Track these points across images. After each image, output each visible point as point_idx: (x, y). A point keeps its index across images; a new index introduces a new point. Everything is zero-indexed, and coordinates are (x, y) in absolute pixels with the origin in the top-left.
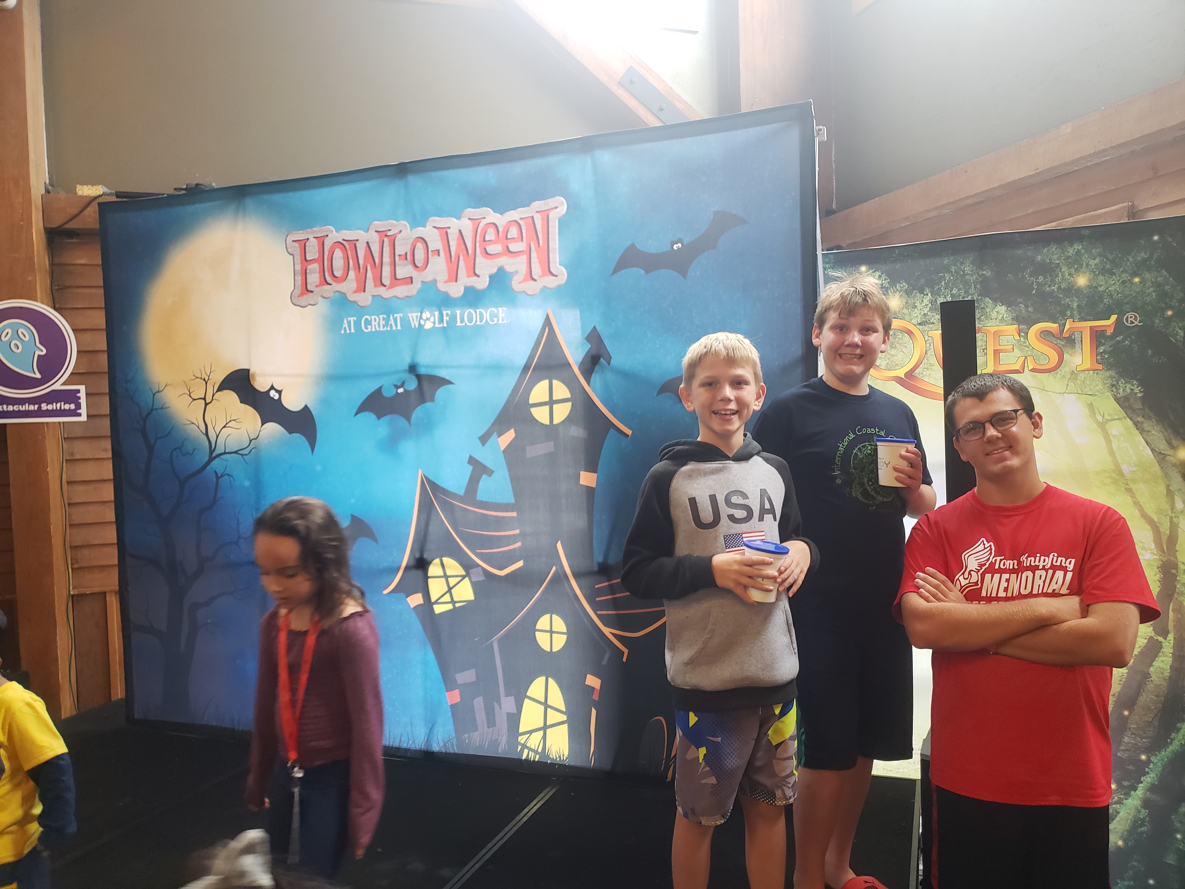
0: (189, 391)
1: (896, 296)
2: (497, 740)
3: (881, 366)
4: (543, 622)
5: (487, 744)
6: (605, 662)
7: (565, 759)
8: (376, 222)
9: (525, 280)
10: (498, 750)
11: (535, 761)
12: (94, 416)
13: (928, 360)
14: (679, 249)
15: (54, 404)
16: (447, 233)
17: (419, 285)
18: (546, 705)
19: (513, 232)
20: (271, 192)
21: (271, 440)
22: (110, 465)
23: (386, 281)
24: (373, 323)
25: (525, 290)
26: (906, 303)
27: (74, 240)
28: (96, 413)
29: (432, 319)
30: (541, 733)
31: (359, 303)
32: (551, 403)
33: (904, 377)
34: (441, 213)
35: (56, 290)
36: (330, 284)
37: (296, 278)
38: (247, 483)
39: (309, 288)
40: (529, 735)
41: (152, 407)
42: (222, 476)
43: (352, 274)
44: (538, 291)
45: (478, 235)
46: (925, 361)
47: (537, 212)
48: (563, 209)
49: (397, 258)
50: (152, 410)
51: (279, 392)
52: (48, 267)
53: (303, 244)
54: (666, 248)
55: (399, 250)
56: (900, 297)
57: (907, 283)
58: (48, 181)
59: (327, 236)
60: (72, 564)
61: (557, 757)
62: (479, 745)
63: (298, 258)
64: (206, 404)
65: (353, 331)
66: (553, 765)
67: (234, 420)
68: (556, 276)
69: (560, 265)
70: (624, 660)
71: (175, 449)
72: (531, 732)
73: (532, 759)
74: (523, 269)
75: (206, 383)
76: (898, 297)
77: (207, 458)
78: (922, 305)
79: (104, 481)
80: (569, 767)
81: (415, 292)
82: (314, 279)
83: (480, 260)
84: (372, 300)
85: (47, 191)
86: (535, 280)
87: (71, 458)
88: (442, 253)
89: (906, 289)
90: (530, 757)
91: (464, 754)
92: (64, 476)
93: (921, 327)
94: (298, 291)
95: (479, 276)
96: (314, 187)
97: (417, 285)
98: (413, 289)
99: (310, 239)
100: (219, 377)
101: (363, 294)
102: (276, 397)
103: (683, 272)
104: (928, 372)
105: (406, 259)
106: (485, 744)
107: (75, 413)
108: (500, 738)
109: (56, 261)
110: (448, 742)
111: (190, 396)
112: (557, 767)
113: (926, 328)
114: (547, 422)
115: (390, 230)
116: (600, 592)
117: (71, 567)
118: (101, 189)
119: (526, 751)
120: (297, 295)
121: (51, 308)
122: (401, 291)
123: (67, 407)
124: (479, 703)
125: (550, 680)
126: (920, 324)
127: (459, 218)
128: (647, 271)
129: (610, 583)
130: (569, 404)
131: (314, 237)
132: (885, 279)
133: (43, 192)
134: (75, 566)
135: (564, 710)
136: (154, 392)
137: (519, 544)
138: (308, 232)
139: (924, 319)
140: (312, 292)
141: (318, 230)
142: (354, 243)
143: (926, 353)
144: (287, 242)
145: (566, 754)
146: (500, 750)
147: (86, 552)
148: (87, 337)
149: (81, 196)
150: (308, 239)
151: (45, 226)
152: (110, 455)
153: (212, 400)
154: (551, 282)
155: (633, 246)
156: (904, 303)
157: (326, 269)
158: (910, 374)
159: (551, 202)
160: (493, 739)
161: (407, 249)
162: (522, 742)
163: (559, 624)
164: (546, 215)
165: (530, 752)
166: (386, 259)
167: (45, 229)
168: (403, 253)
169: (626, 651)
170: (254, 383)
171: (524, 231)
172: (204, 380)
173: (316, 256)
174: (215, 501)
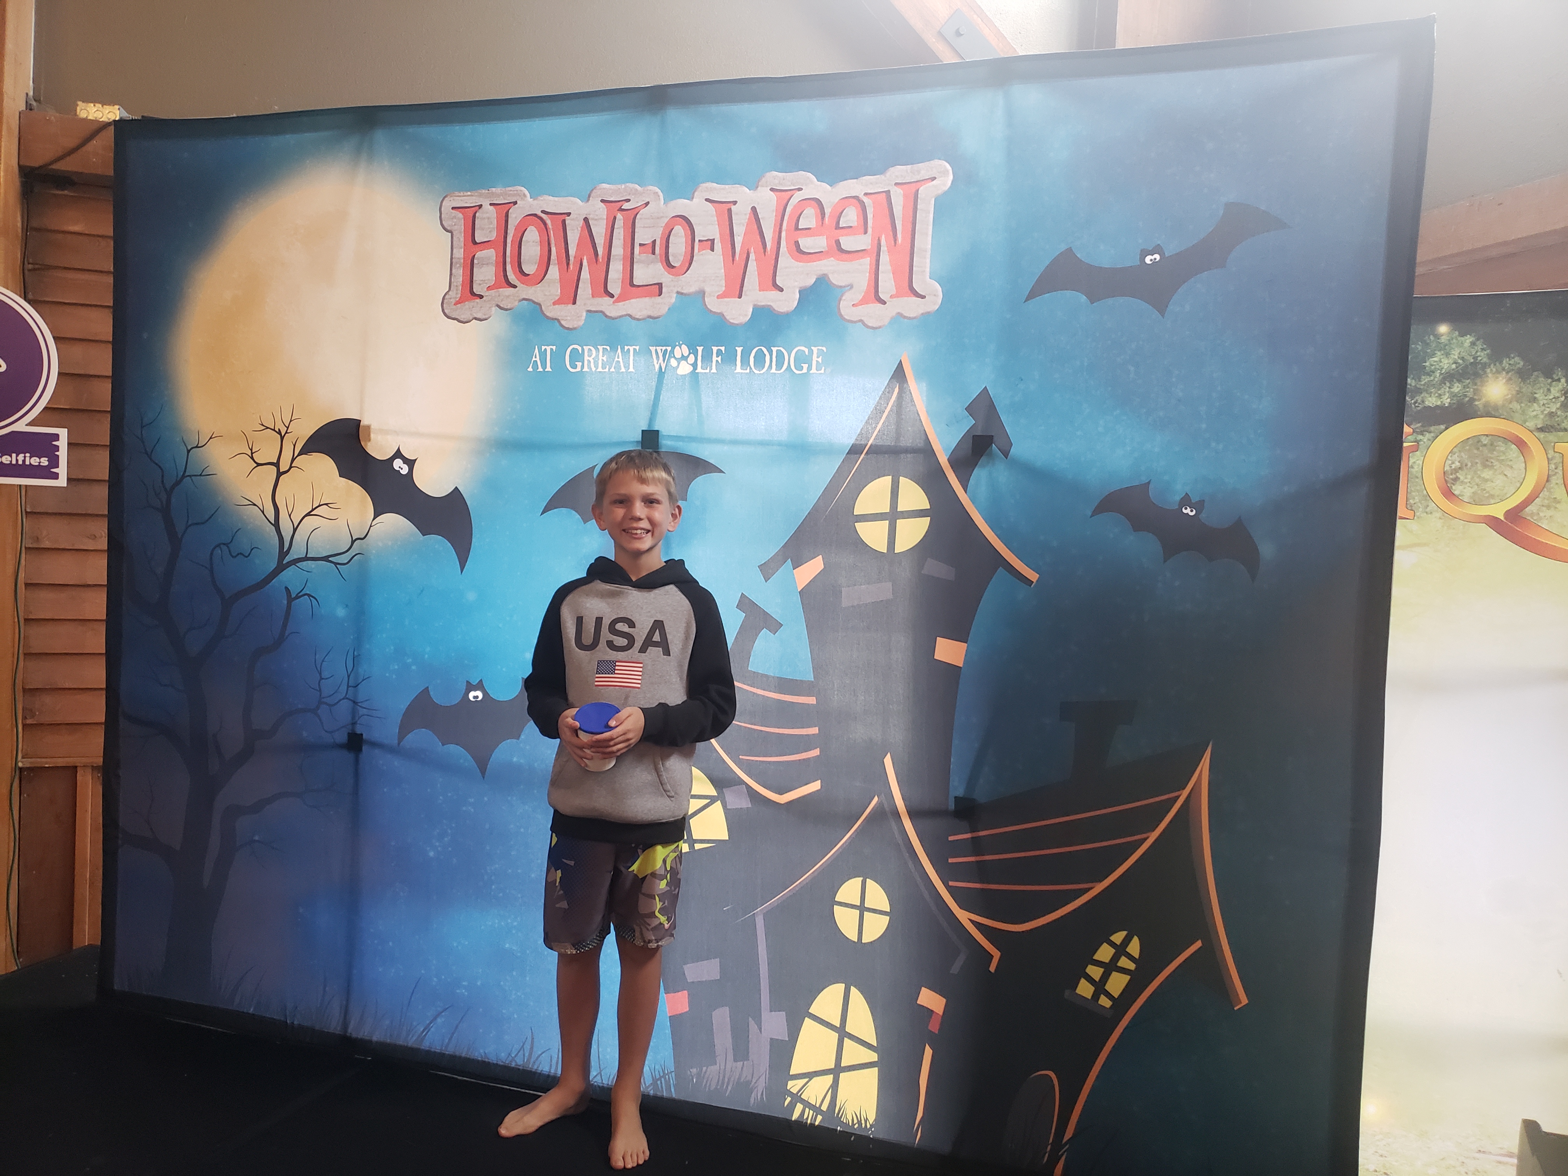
0: (251, 450)
1: (1501, 378)
2: (749, 1082)
3: (1463, 496)
4: (849, 891)
5: (730, 1088)
6: (955, 969)
7: (868, 1126)
8: (604, 186)
9: (864, 302)
10: (749, 1101)
11: (815, 1124)
12: (78, 480)
13: (1550, 492)
14: (1154, 262)
15: (14, 455)
16: (730, 210)
17: (673, 299)
18: (842, 1033)
19: (851, 217)
20: (421, 122)
21: (390, 543)
22: (102, 563)
23: (615, 287)
24: (586, 358)
25: (862, 319)
26: (1518, 392)
27: (66, 192)
28: (81, 477)
29: (692, 359)
30: (829, 1079)
31: (563, 323)
32: (893, 516)
33: (1502, 518)
34: (721, 177)
35: (29, 270)
36: (515, 287)
37: (454, 271)
38: (341, 612)
39: (477, 289)
40: (807, 1080)
41: (185, 471)
42: (297, 597)
43: (554, 271)
44: (886, 321)
45: (786, 218)
46: (1545, 493)
47: (896, 184)
48: (946, 182)
49: (637, 249)
50: (184, 476)
51: (411, 463)
52: (20, 231)
53: (471, 215)
54: (1131, 261)
55: (643, 236)
56: (1507, 381)
57: (1523, 359)
58: (31, 94)
59: (515, 203)
60: (25, 718)
61: (855, 1121)
62: (716, 1088)
63: (460, 238)
64: (280, 474)
65: (548, 369)
66: (846, 1135)
67: (326, 504)
68: (923, 297)
69: (930, 278)
70: (992, 969)
71: (218, 546)
72: (810, 1075)
73: (809, 1122)
74: (862, 282)
75: (282, 438)
76: (1504, 380)
77: (273, 565)
78: (1546, 398)
79: (89, 586)
80: (874, 1141)
81: (664, 310)
82: (485, 274)
83: (786, 261)
84: (586, 317)
85: (28, 108)
86: (884, 303)
87: (35, 546)
88: (718, 246)
89: (1519, 369)
90: (805, 1117)
91: (687, 1102)
92: (22, 575)
93: (1542, 435)
94: (455, 294)
95: (781, 290)
96: (500, 119)
97: (669, 298)
98: (661, 305)
99: (483, 207)
100: (305, 429)
101: (570, 306)
102: (405, 470)
103: (1161, 307)
104: (1549, 513)
105: (654, 253)
106: (727, 1087)
107: (48, 473)
108: (754, 1081)
109: (35, 223)
110: (660, 1079)
111: (252, 458)
112: (852, 1139)
113: (1551, 437)
114: (882, 547)
115: (628, 200)
116: (957, 849)
117: (22, 723)
118: (118, 112)
119: (799, 1107)
120: (453, 301)
121: (21, 297)
122: (639, 306)
123: (35, 461)
124: (721, 1017)
125: (854, 991)
126: (1541, 430)
127: (754, 187)
128: (1093, 298)
129: (975, 834)
130: (927, 520)
131: (491, 204)
132: (1483, 349)
133: (23, 107)
134: (29, 721)
135: (874, 1042)
136: (189, 448)
137: (816, 752)
138: (480, 195)
139: (1549, 423)
140: (481, 297)
141: (500, 193)
142: (562, 218)
143: (1548, 481)
144: (443, 209)
145: (872, 1118)
146: (752, 1101)
147: (48, 699)
148: (77, 351)
149: (85, 120)
150: (480, 206)
151: (21, 163)
152: (103, 544)
153: (291, 467)
154: (912, 307)
155: (1069, 253)
156: (1514, 392)
157: (508, 260)
158: (1514, 515)
159: (924, 169)
160: (742, 1080)
161: (657, 234)
162: (794, 1090)
163: (877, 897)
164: (914, 190)
165: (807, 1110)
166: (618, 250)
167: (21, 168)
168: (649, 241)
169: (996, 954)
170: (366, 445)
171: (870, 216)
172: (279, 433)
173: (493, 236)
174: (281, 640)
